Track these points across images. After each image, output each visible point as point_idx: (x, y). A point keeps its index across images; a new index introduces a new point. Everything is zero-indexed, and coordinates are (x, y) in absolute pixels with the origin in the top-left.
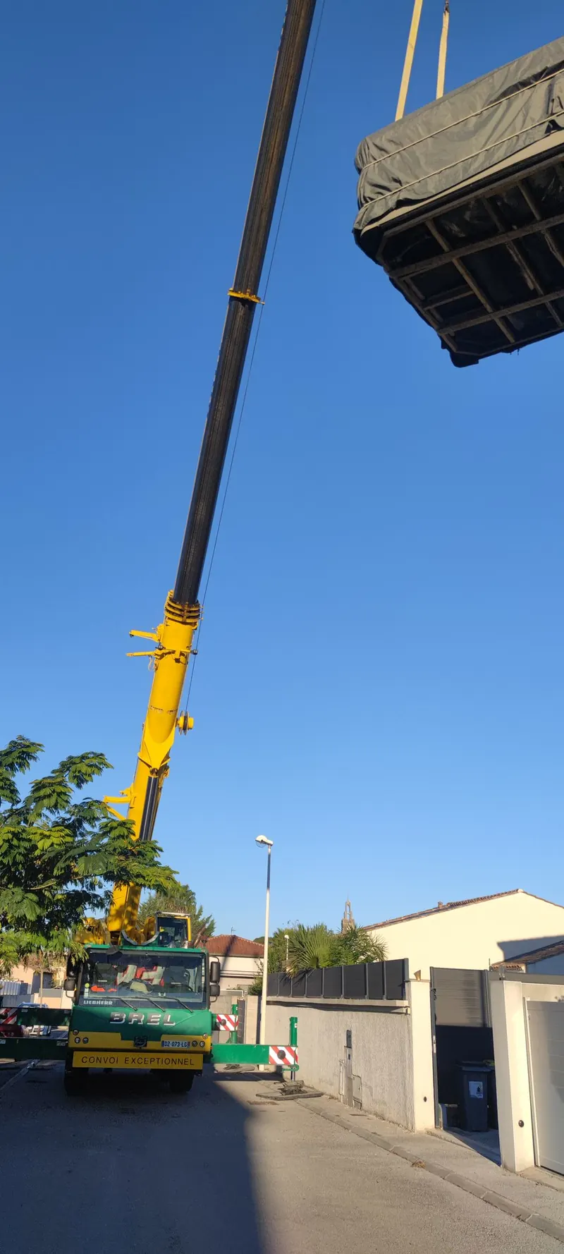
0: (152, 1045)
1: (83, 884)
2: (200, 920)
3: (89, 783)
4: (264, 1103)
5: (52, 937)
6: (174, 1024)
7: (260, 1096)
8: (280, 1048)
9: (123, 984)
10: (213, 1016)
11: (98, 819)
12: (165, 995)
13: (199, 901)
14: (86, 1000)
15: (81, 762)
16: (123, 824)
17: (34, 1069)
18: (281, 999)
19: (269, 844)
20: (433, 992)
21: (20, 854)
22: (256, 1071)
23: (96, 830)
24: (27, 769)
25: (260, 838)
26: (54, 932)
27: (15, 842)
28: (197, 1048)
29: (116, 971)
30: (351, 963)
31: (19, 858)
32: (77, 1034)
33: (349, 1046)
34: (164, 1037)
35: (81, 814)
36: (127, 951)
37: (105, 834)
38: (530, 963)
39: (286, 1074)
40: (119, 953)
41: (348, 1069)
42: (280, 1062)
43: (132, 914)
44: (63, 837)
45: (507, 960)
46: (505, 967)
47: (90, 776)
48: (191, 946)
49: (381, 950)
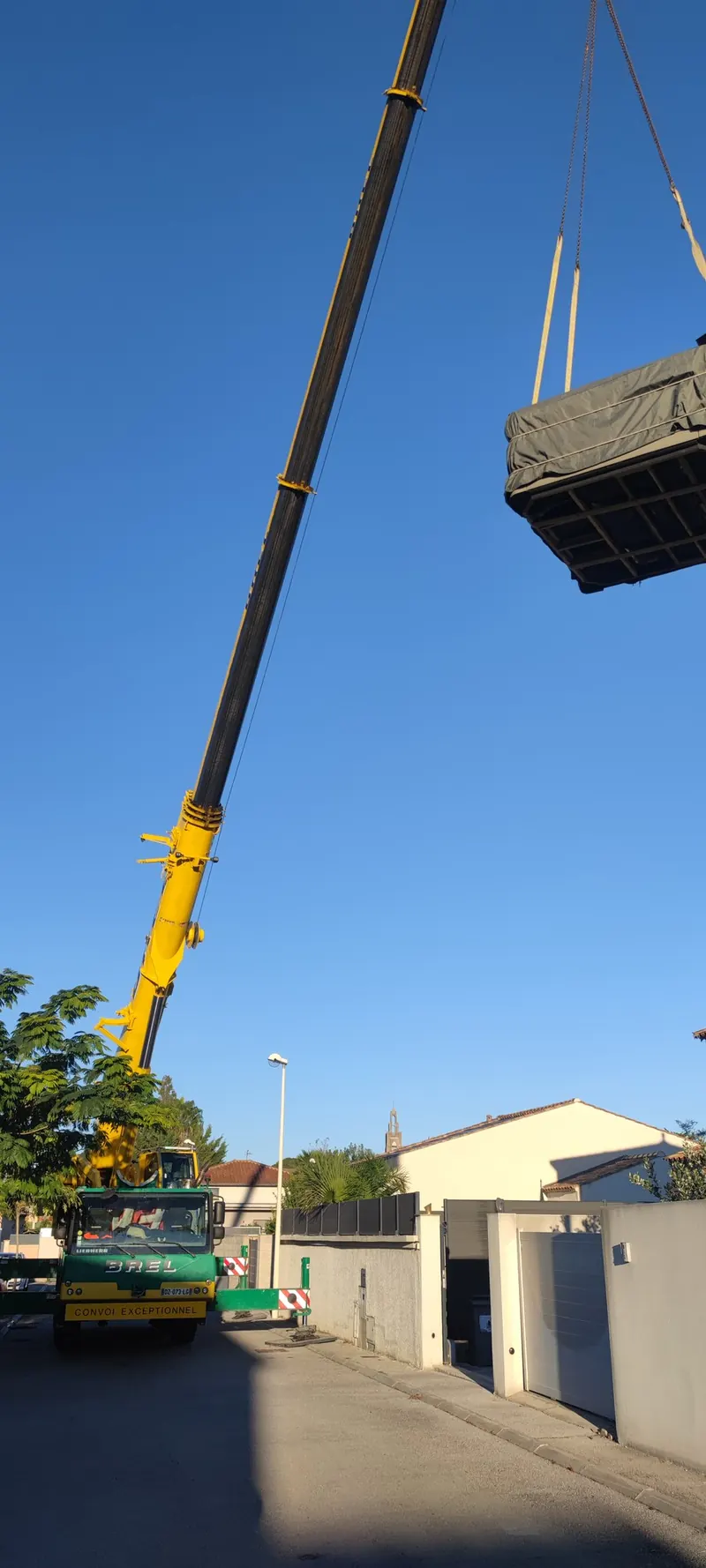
0: (150, 1294)
1: (74, 1123)
2: (208, 1142)
3: (82, 1018)
4: (271, 1351)
5: (43, 1184)
6: (175, 1271)
7: (269, 1344)
8: (291, 1292)
9: (119, 1230)
10: (218, 1260)
11: (91, 1054)
12: (164, 1240)
13: (207, 1120)
14: (79, 1248)
15: (74, 996)
16: (119, 1061)
17: (14, 1328)
18: (297, 1237)
19: (283, 1063)
20: (444, 1226)
21: (10, 1100)
22: (268, 1319)
23: (90, 1066)
24: (14, 1003)
25: (272, 1057)
26: (44, 1179)
27: (6, 1088)
28: (201, 1295)
29: (112, 1215)
30: (368, 1196)
31: (10, 1104)
32: (69, 1285)
33: (363, 1285)
34: (164, 1285)
35: (73, 1049)
36: (124, 1193)
37: (99, 1071)
38: (585, 1184)
39: (299, 1320)
40: (115, 1197)
41: (363, 1309)
42: (291, 1306)
43: (127, 1150)
44: (57, 1080)
45: (560, 1181)
46: (558, 1190)
47: (83, 1010)
48: (194, 1185)
49: (403, 1181)
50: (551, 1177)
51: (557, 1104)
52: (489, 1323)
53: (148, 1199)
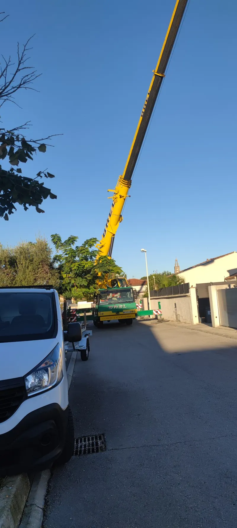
0: (120, 313)
3: (93, 246)
4: (153, 325)
6: (126, 307)
7: (152, 323)
8: (156, 310)
9: (110, 299)
10: (135, 304)
11: (97, 255)
12: (122, 300)
14: (101, 304)
15: (90, 241)
18: (155, 297)
19: (145, 251)
20: (197, 290)
22: (149, 318)
24: (74, 244)
25: (142, 250)
27: (79, 267)
28: (133, 313)
30: (174, 285)
32: (100, 312)
33: (176, 307)
34: (124, 311)
35: (92, 255)
36: (109, 290)
39: (159, 317)
41: (176, 313)
42: (156, 314)
45: (230, 276)
46: (230, 279)
47: (93, 244)
48: (127, 286)
49: (184, 280)
50: (228, 275)
51: (229, 254)
52: (210, 313)
53: (116, 291)
